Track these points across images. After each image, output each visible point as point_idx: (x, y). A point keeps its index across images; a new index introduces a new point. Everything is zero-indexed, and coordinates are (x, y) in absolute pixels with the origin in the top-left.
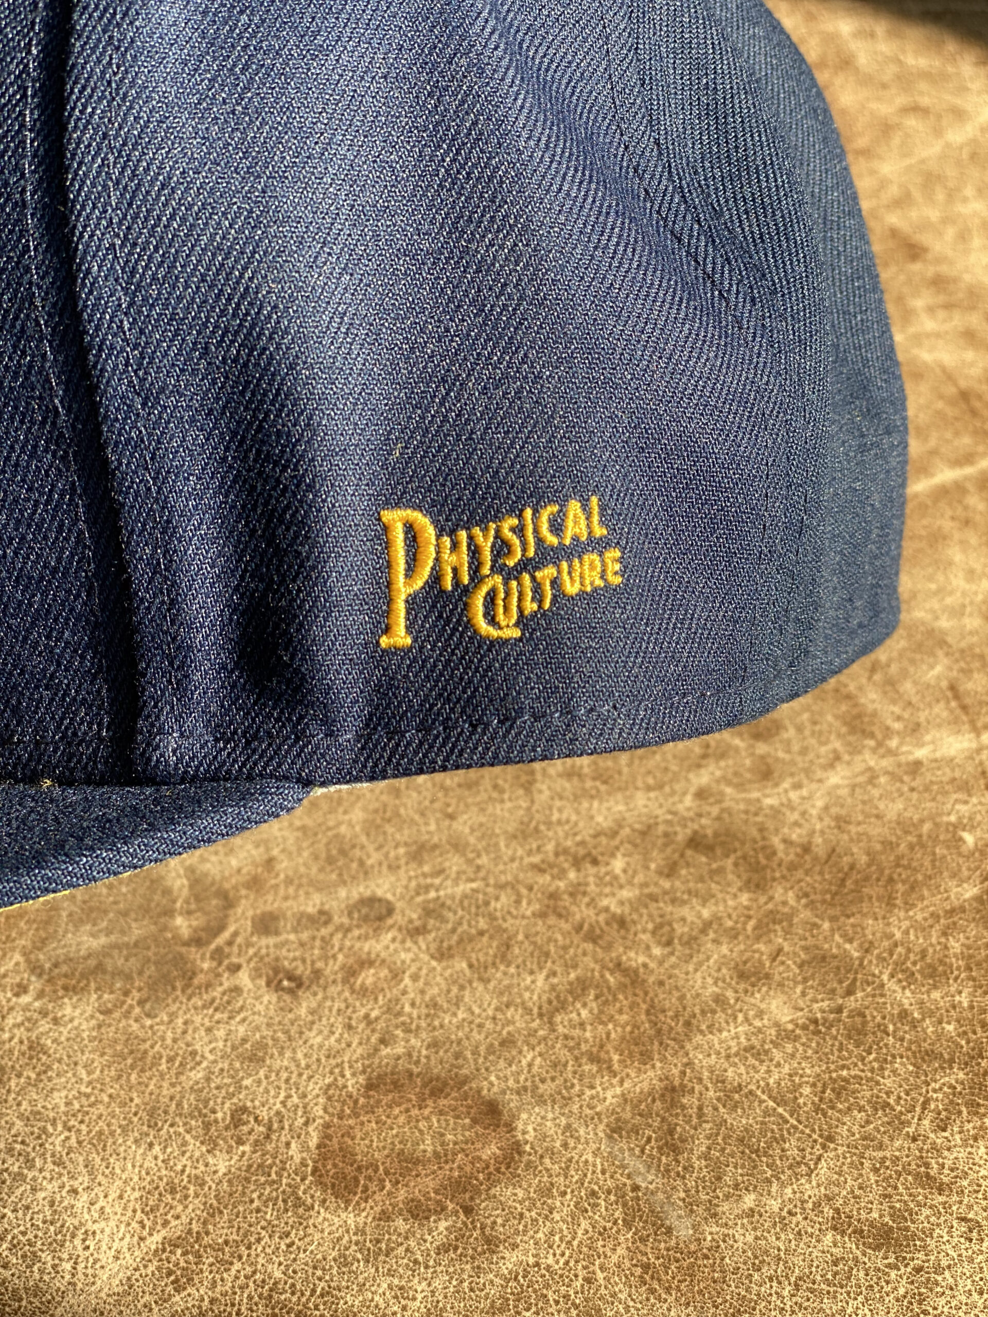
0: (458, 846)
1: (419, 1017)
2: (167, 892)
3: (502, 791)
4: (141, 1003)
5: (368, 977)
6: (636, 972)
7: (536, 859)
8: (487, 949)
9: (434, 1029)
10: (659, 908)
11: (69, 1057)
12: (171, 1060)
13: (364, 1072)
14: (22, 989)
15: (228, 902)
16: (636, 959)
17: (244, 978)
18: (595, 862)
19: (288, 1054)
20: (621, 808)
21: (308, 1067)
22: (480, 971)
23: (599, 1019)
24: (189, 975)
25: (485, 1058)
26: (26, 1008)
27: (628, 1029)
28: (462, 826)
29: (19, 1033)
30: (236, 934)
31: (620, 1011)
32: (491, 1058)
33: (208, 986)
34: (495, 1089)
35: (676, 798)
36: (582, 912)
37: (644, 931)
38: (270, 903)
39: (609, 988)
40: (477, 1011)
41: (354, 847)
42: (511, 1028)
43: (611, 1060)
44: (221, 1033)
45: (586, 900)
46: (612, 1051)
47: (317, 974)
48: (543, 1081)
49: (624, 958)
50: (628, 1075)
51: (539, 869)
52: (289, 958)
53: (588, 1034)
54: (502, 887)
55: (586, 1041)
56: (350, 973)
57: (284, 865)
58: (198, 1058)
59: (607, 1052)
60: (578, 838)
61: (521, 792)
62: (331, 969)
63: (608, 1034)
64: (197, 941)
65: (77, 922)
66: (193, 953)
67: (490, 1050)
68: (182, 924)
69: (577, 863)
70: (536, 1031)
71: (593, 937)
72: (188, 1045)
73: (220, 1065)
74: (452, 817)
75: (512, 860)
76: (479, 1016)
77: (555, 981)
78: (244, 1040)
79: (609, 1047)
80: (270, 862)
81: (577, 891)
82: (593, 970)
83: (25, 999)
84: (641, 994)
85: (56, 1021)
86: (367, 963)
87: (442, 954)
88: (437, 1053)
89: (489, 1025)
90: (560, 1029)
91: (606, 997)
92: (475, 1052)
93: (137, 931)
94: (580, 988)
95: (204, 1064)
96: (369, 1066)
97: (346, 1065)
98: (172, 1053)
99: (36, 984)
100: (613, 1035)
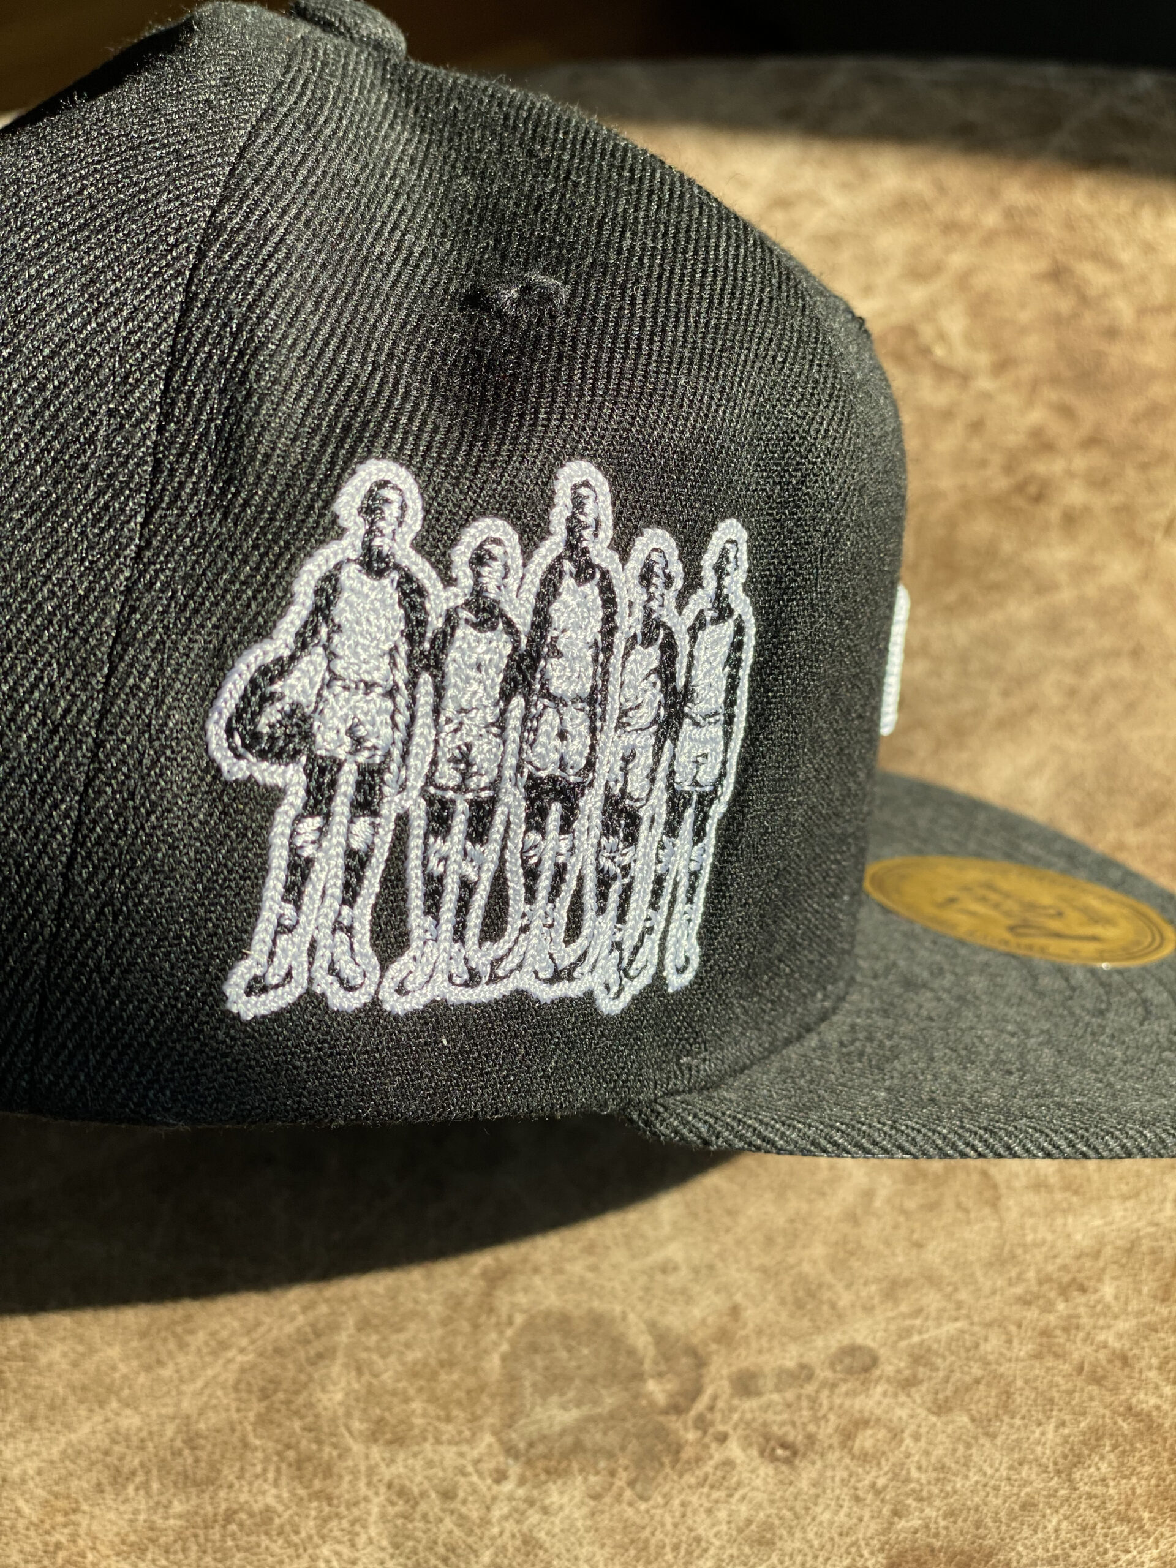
0: (932, 1280)
1: (929, 1483)
2: (631, 1352)
3: (967, 1211)
4: (631, 1484)
5: (866, 1440)
6: (1149, 1415)
7: (1019, 1290)
8: (985, 1400)
9: (947, 1494)
10: (1160, 1339)
11: (568, 1551)
12: (676, 1548)
13: (882, 1550)
14: (500, 1476)
15: (700, 1362)
16: (1147, 1401)
17: (734, 1449)
18: (1083, 1290)
19: (798, 1535)
20: (1098, 1222)
21: (822, 1548)
22: (985, 1424)
23: (1121, 1473)
24: (676, 1450)
25: (1008, 1525)
26: (510, 1498)
27: (1153, 1482)
28: (933, 1255)
29: (510, 1526)
30: (715, 1398)
31: (1141, 1462)
32: (1014, 1524)
33: (698, 1460)
34: (1024, 1561)
35: (1155, 1207)
36: (1079, 1351)
37: (1150, 1368)
38: (745, 1359)
39: (1124, 1435)
40: (990, 1471)
41: (820, 1286)
42: (1028, 1489)
43: (1141, 1519)
44: (722, 1514)
45: (1081, 1335)
46: (1141, 1509)
47: (811, 1439)
48: (1074, 1548)
49: (1134, 1401)
50: (1162, 1535)
51: (1025, 1301)
52: (778, 1422)
53: (1112, 1491)
54: (989, 1325)
55: (1112, 1499)
56: (847, 1436)
57: (751, 1314)
58: (704, 1545)
59: (1136, 1510)
60: (1059, 1261)
61: (987, 1211)
62: (826, 1432)
63: (1133, 1489)
64: (677, 1409)
65: (543, 1394)
66: (674, 1423)
67: (1012, 1516)
68: (657, 1390)
69: (1064, 1292)
70: (1056, 1491)
71: (1097, 1380)
72: (691, 1530)
73: (729, 1552)
74: (919, 1245)
75: (994, 1293)
76: (992, 1477)
77: (1066, 1431)
78: (749, 1522)
79: (1137, 1504)
80: (735, 1311)
81: (1070, 1326)
82: (1104, 1417)
83: (508, 1487)
84: (1159, 1440)
85: (545, 1510)
86: (863, 1423)
87: (941, 1408)
88: (955, 1522)
89: (1005, 1488)
90: (1084, 1488)
91: (1124, 1448)
92: (996, 1520)
93: (610, 1400)
94: (1095, 1437)
95: (712, 1551)
96: (887, 1543)
97: (862, 1543)
98: (675, 1540)
99: (515, 1470)
100: (1139, 1491)
